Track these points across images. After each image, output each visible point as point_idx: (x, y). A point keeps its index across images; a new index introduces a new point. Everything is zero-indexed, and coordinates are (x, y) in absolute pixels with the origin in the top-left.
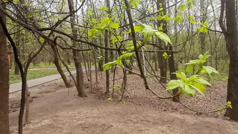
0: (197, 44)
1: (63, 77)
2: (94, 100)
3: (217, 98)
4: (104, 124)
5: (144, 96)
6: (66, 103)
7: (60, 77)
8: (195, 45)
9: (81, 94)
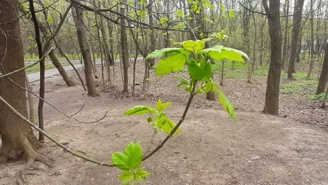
0: (239, 28)
1: (62, 72)
2: (109, 99)
3: (257, 95)
4: (129, 122)
5: (172, 94)
6: (74, 104)
7: (58, 72)
8: (237, 31)
9: (91, 93)
